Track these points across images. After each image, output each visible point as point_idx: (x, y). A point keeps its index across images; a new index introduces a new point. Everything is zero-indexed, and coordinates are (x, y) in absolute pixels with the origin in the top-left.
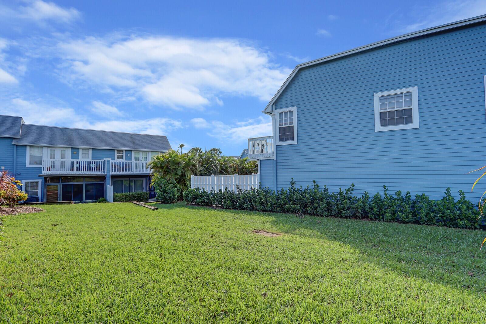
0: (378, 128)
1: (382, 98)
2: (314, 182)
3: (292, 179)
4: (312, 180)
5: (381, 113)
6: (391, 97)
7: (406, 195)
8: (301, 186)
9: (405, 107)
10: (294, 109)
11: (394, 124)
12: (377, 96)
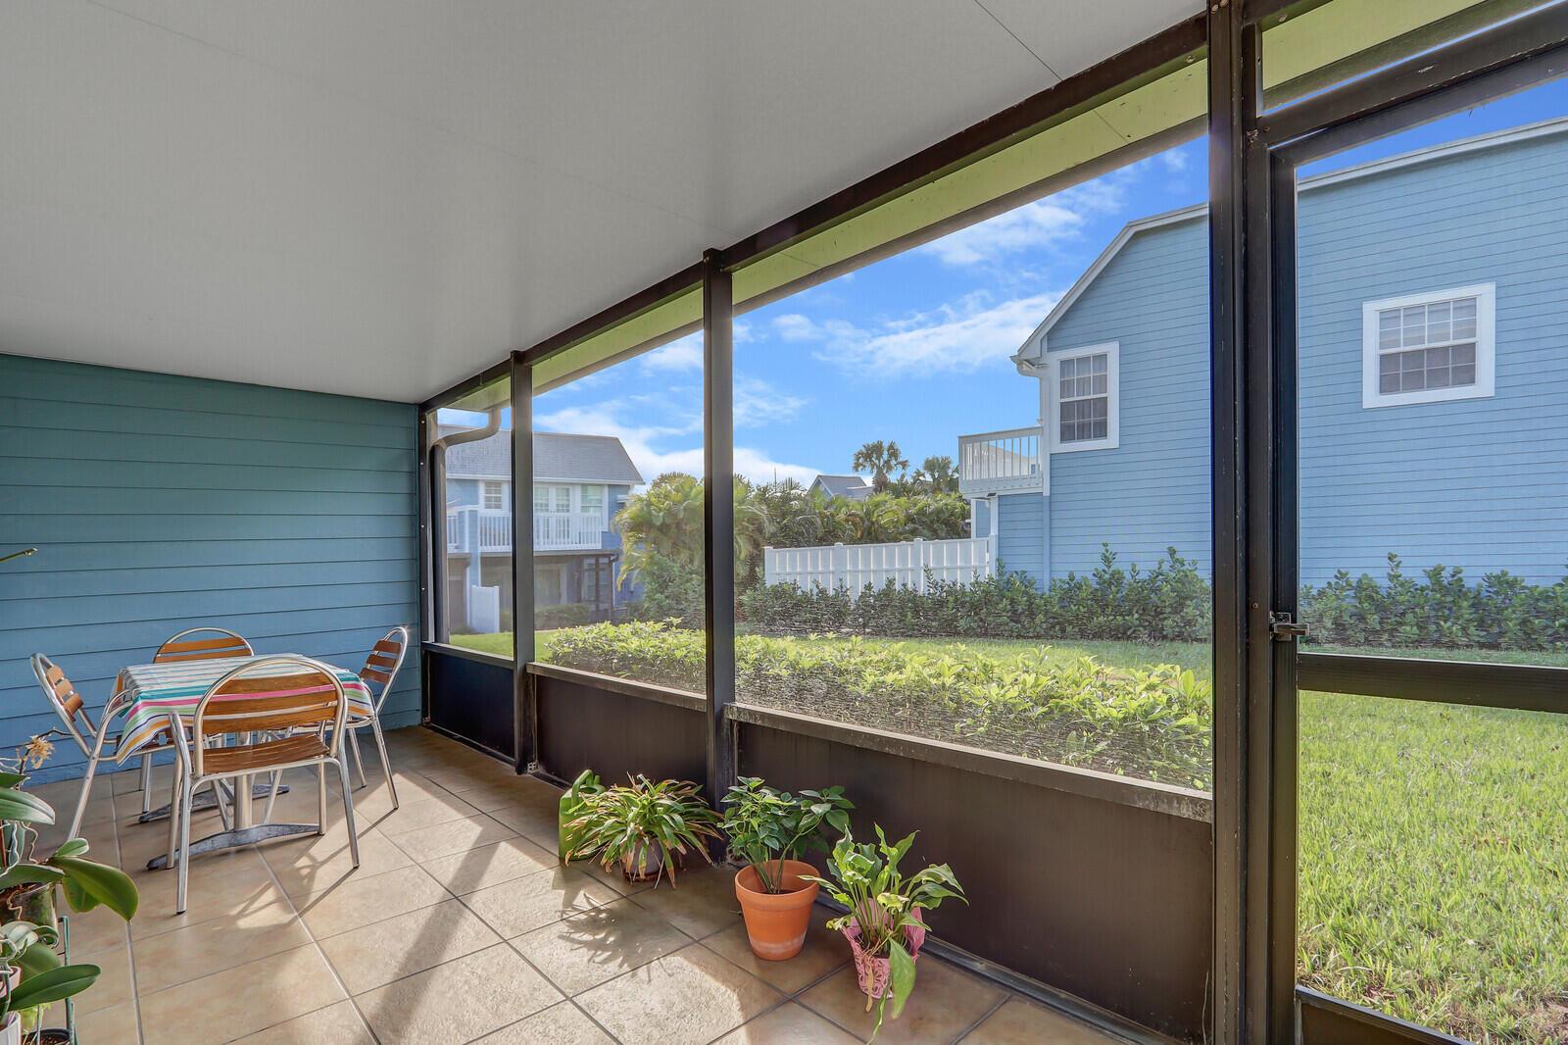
0: (1372, 397)
1: (1387, 317)
2: (1172, 552)
3: (1105, 545)
4: (1165, 547)
5: (1382, 357)
6: (1414, 312)
7: (1453, 576)
8: (1134, 566)
9: (1454, 339)
10: (1112, 350)
11: (1420, 387)
12: (1371, 311)
